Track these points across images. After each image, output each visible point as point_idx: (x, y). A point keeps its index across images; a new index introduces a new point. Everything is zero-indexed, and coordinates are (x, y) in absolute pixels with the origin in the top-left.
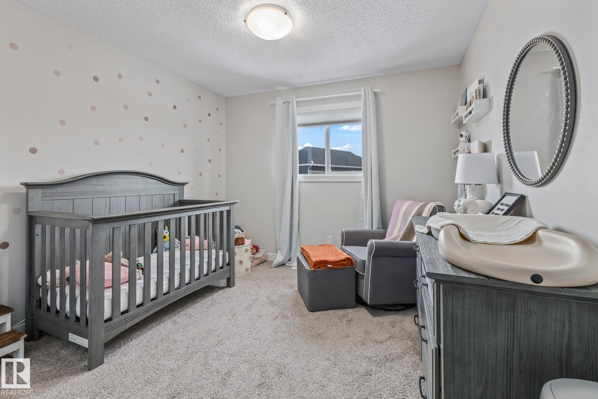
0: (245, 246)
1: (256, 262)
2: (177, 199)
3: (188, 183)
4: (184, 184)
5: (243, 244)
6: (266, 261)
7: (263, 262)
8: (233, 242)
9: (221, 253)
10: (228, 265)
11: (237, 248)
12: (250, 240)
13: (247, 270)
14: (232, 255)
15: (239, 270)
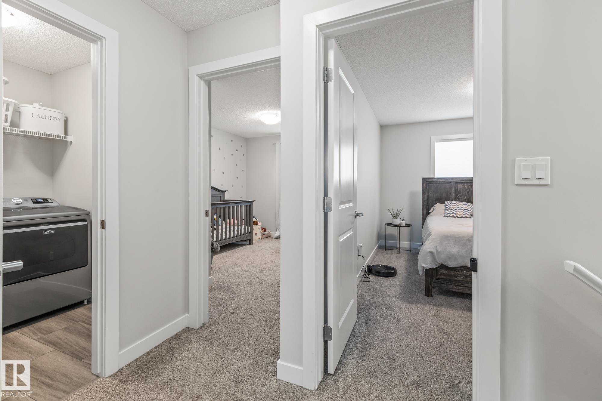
0: (258, 225)
1: (264, 236)
2: (222, 199)
3: (227, 191)
4: (225, 191)
5: (257, 224)
6: (270, 237)
7: (269, 237)
8: (252, 223)
9: (246, 227)
10: (250, 233)
11: (254, 226)
12: (261, 223)
13: (259, 239)
14: (252, 229)
15: (255, 238)
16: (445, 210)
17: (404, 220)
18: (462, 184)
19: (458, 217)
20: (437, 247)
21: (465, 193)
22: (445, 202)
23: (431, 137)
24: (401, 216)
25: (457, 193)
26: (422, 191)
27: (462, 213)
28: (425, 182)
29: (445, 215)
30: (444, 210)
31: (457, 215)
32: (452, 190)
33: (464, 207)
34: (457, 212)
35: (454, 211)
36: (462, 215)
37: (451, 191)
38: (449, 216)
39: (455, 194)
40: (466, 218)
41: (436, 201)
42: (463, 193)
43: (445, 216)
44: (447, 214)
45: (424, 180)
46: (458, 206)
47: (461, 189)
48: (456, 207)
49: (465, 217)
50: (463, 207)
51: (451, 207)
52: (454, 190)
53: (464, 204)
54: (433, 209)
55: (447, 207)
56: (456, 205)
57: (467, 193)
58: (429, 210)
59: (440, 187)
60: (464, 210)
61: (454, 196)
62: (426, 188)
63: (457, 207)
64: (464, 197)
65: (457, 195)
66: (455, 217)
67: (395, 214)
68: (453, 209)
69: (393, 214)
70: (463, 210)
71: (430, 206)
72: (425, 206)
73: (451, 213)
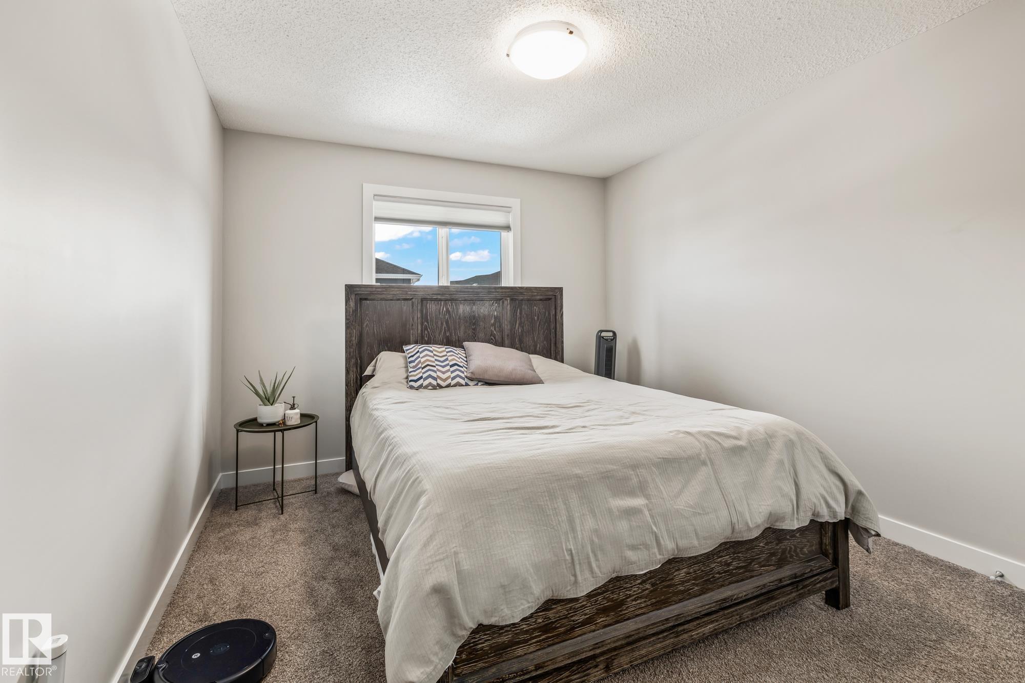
16: (406, 367)
17: (296, 406)
18: (436, 302)
19: (441, 387)
20: (456, 553)
21: (442, 324)
22: (405, 348)
23: (364, 185)
24: (286, 396)
25: (426, 323)
26: (346, 319)
27: (449, 374)
28: (353, 297)
29: (412, 383)
30: (404, 370)
31: (439, 382)
32: (416, 317)
33: (450, 358)
34: (439, 374)
35: (429, 370)
36: (449, 381)
37: (413, 319)
38: (421, 386)
39: (422, 324)
40: (458, 387)
41: (379, 344)
42: (437, 323)
43: (412, 387)
44: (416, 381)
45: (350, 290)
46: (436, 357)
47: (434, 315)
48: (433, 359)
49: (455, 385)
50: (447, 359)
51: (423, 360)
52: (419, 316)
53: (447, 350)
54: (375, 366)
55: (410, 362)
56: (432, 354)
57: (444, 323)
58: (363, 370)
59: (388, 310)
60: (451, 366)
61: (419, 331)
62: (355, 311)
63: (436, 360)
64: (440, 334)
65: (426, 329)
66: (434, 388)
67: (269, 390)
68: (428, 365)
69: (261, 393)
70: (448, 367)
71: (366, 359)
72: (353, 361)
73: (424, 376)
